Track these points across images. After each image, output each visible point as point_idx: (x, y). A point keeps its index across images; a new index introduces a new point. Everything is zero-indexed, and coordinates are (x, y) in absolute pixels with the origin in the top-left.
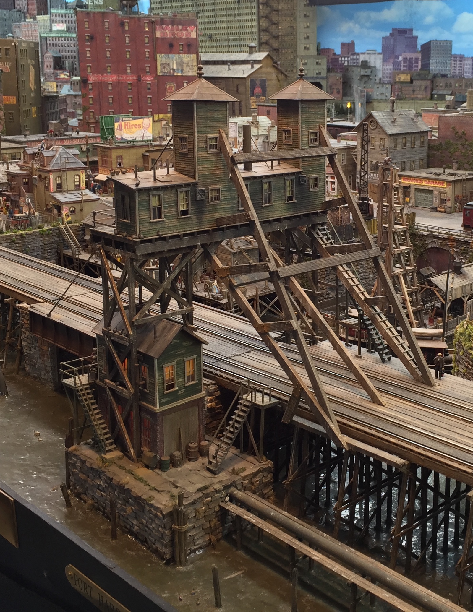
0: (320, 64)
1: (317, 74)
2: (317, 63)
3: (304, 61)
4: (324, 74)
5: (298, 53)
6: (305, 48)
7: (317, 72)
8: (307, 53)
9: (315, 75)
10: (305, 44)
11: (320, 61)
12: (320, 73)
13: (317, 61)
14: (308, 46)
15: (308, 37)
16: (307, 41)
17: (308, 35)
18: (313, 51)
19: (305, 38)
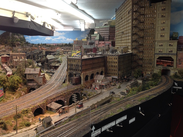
0: (172, 46)
1: (169, 52)
2: (170, 45)
3: (160, 44)
4: (175, 52)
5: (156, 39)
6: (161, 36)
7: (170, 50)
8: (163, 39)
9: (168, 52)
10: (161, 33)
11: (172, 44)
12: (172, 51)
13: (170, 44)
14: (163, 35)
15: (164, 29)
16: (163, 32)
17: (164, 28)
18: (167, 37)
19: (161, 30)
